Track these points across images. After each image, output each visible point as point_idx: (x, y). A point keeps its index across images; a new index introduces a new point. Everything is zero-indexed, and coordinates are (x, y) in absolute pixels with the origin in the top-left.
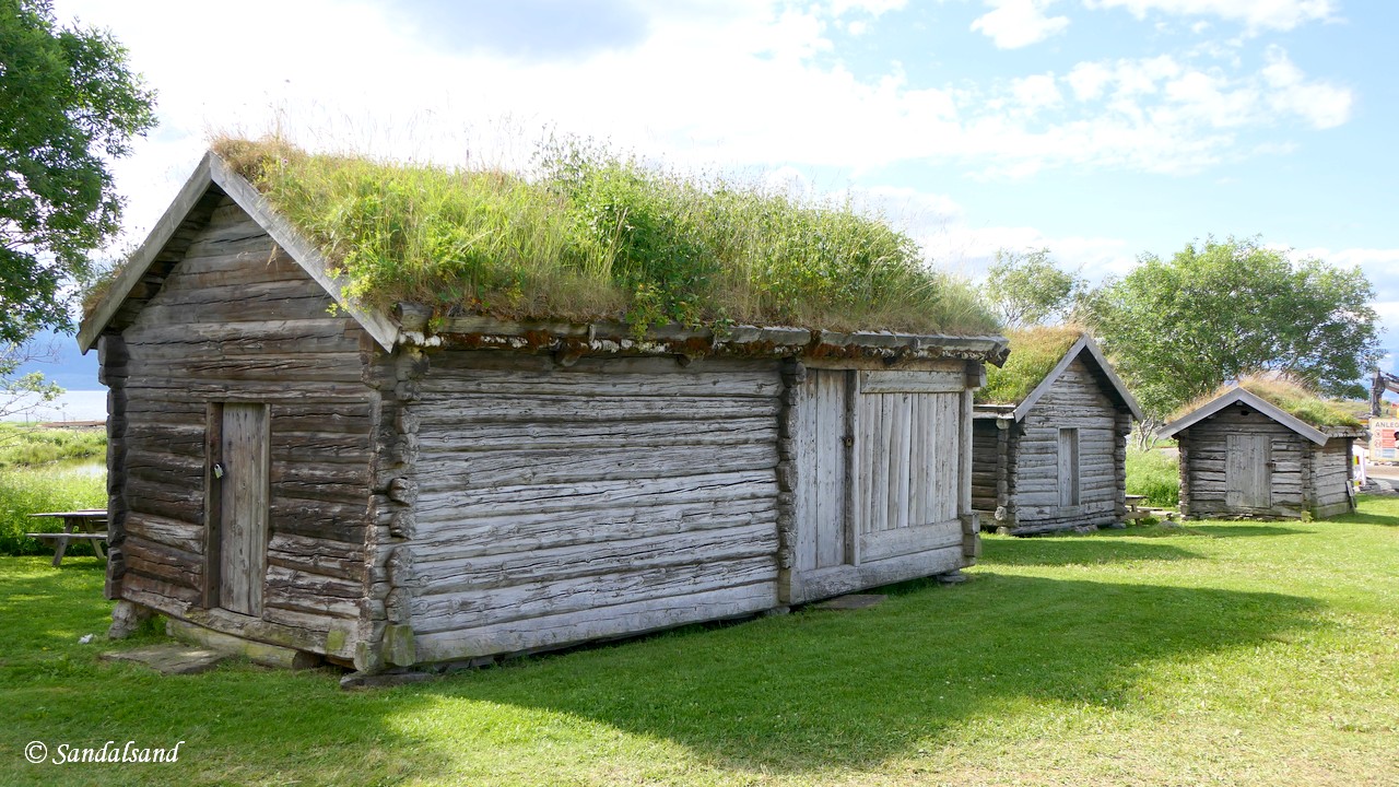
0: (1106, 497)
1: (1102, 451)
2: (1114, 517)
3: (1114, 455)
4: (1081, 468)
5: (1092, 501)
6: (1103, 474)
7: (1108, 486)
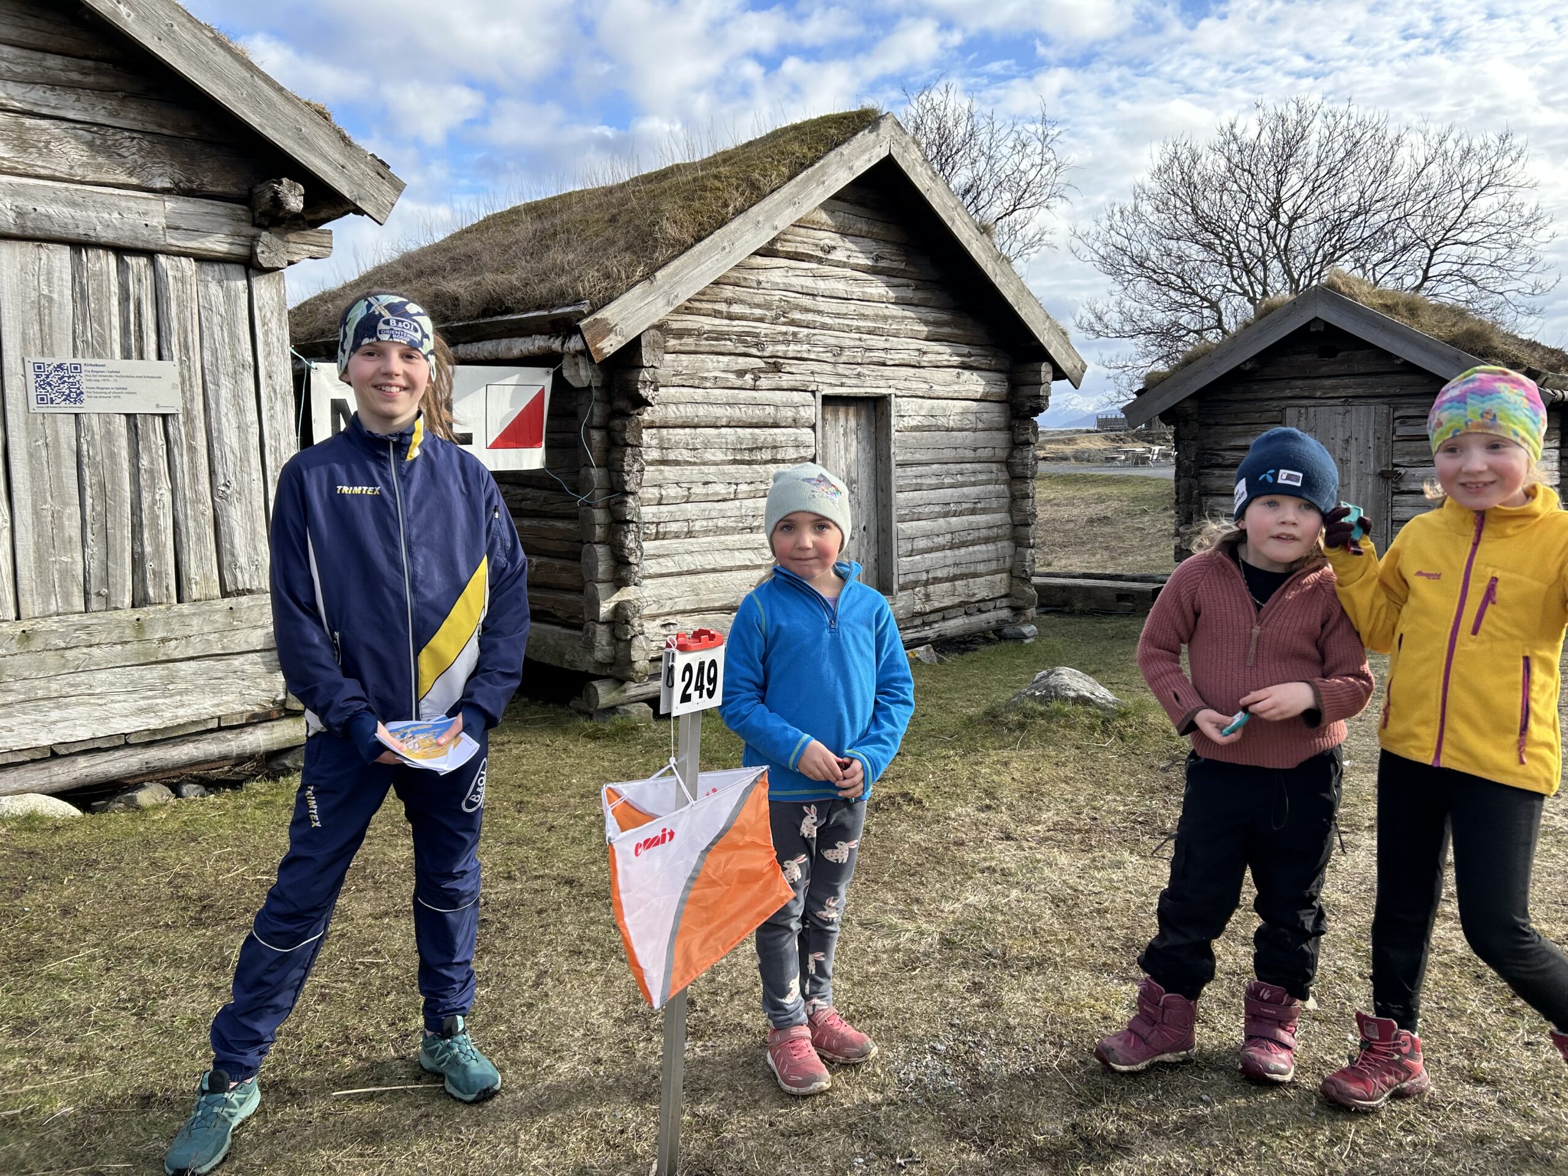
0: (981, 568)
1: (969, 454)
2: (1005, 614)
3: (1008, 464)
4: (900, 498)
5: (937, 580)
6: (973, 512)
7: (987, 540)
